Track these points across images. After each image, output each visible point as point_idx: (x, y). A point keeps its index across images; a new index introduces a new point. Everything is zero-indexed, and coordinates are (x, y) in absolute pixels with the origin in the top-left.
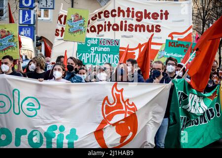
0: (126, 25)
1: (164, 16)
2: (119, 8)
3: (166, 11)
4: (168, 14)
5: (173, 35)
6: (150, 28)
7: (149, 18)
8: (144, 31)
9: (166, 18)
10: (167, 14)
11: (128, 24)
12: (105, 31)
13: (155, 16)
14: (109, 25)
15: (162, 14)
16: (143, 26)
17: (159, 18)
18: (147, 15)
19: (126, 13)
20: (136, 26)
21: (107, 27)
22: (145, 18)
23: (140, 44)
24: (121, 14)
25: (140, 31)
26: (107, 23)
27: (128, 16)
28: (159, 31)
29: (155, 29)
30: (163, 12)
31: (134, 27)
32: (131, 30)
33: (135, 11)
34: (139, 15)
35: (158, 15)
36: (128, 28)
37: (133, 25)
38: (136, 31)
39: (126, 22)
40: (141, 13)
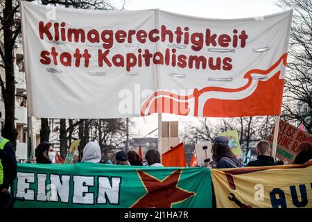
0: (174, 57)
1: (239, 41)
2: (163, 27)
3: (243, 32)
4: (246, 37)
5: (252, 75)
6: (215, 63)
7: (214, 44)
8: (204, 67)
9: (243, 45)
10: (244, 37)
11: (177, 54)
12: (140, 65)
13: (224, 40)
14: (148, 55)
15: (235, 37)
16: (202, 59)
17: (231, 44)
18: (211, 39)
19: (175, 36)
20: (192, 58)
21: (143, 59)
22: (208, 44)
23: (196, 90)
24: (167, 36)
25: (197, 67)
26: (143, 53)
27: (179, 41)
28: (229, 67)
29: (222, 64)
30: (239, 34)
31: (187, 61)
32: (183, 65)
33: (191, 33)
34: (197, 39)
35: (229, 39)
36: (177, 61)
37: (185, 57)
38: (191, 66)
39: (174, 51)
40: (200, 35)
